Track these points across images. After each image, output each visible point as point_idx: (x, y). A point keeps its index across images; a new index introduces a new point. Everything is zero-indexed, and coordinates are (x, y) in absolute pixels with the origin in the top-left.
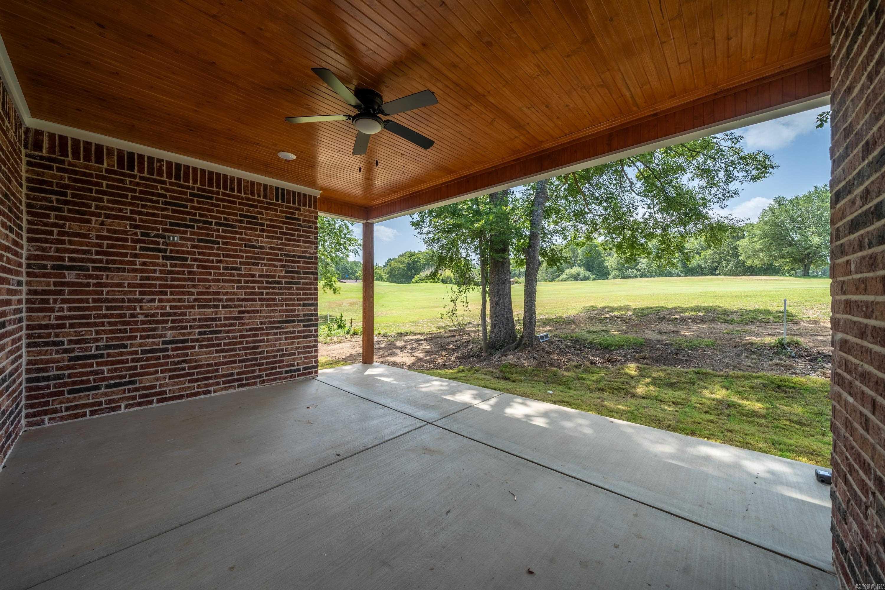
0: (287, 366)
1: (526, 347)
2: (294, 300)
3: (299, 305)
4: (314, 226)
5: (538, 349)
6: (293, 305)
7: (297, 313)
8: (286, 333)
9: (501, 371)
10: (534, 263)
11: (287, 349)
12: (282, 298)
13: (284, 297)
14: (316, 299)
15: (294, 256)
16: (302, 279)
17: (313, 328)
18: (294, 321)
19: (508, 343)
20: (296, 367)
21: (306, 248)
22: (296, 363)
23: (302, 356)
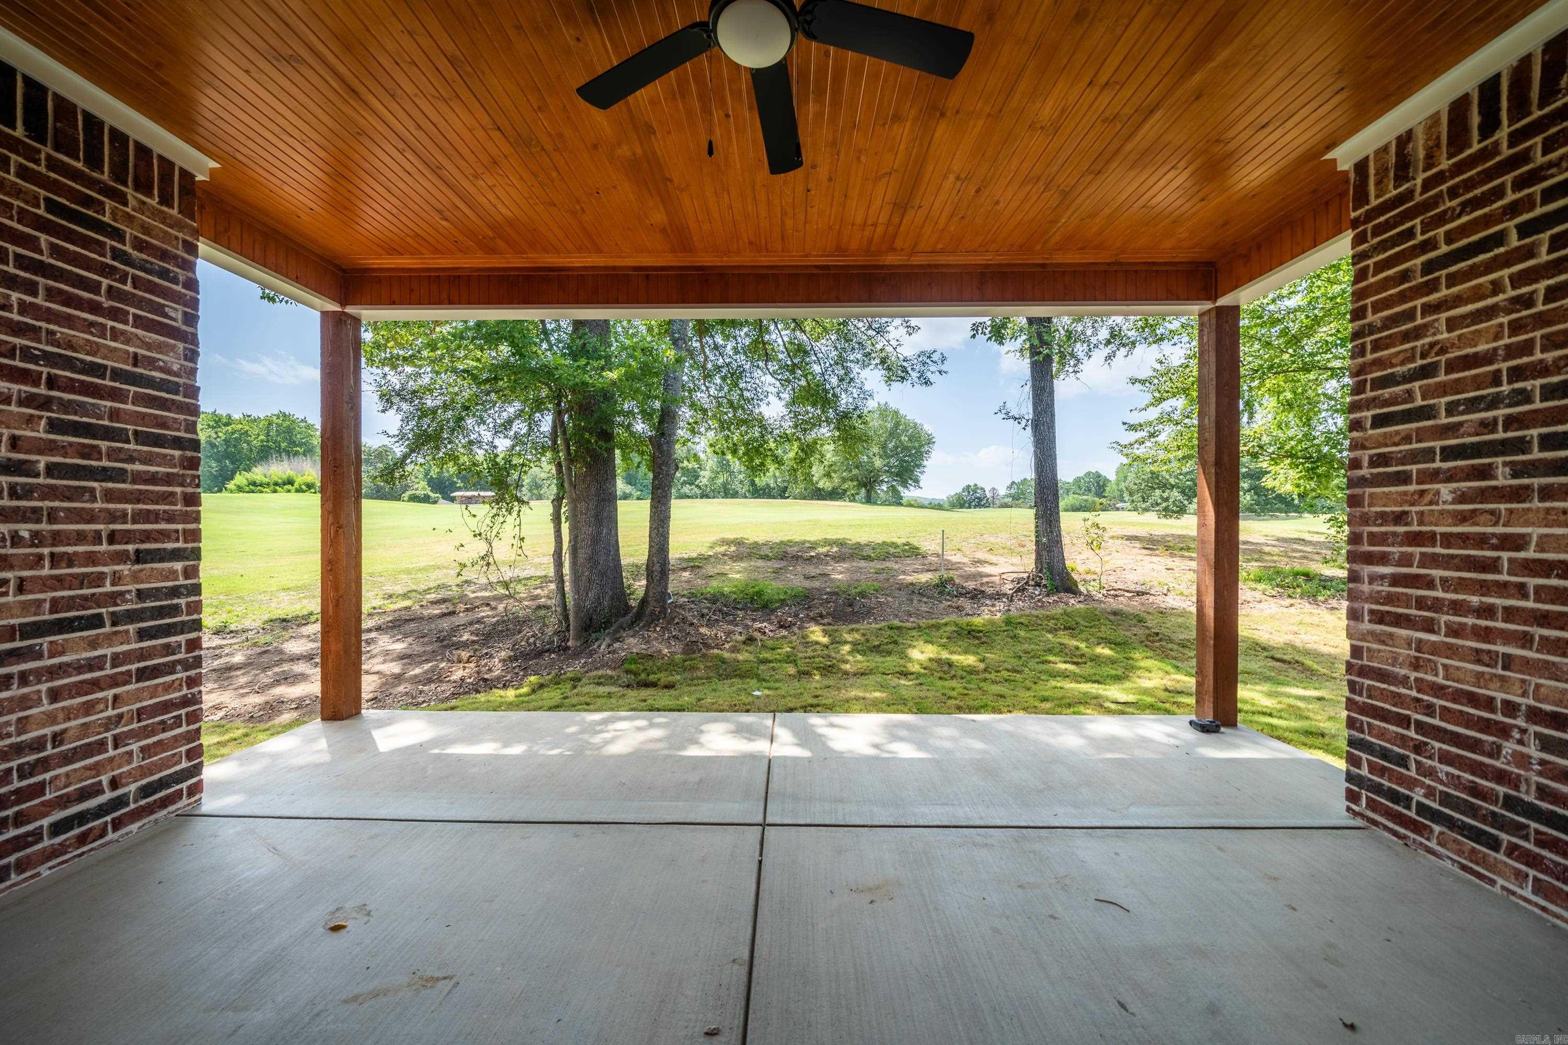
0: (63, 802)
1: (654, 619)
2: (97, 538)
3: (121, 557)
4: (182, 275)
5: (677, 620)
6: (91, 559)
7: (108, 588)
8: (53, 672)
9: (628, 672)
10: (667, 465)
11: (57, 739)
12: (35, 534)
13: (44, 526)
14: (195, 536)
15: (97, 370)
16: (131, 459)
17: (182, 638)
18: (96, 622)
19: (617, 616)
20: (108, 795)
21: (148, 346)
22: (105, 779)
23: (135, 747)
